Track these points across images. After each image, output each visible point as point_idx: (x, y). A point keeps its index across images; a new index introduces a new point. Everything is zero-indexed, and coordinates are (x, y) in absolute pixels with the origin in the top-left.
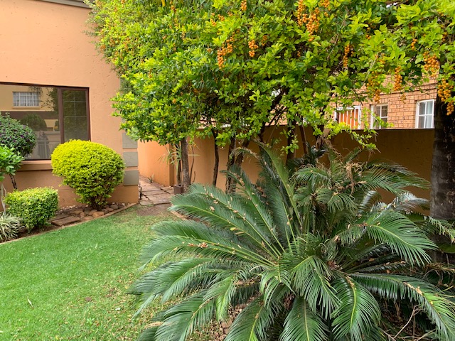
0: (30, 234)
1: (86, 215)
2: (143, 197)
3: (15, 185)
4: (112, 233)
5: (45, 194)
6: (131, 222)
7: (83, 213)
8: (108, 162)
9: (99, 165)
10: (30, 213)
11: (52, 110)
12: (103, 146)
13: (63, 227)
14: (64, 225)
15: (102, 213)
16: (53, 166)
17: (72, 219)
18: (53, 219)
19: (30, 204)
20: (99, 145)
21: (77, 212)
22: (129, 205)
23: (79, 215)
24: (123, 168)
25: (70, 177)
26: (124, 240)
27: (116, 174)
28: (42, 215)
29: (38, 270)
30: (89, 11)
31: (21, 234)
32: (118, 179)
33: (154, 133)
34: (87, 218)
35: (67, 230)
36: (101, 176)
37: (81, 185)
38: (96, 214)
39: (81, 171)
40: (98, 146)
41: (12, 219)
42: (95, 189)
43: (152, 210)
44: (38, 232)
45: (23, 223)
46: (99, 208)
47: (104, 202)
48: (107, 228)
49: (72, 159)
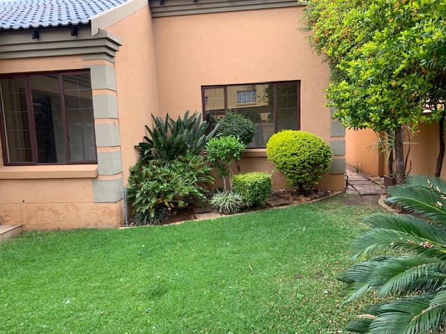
0: (249, 210)
1: (294, 200)
2: (349, 187)
3: (239, 168)
4: (319, 218)
5: (261, 178)
6: (337, 210)
7: (292, 197)
8: (316, 150)
9: (308, 154)
10: (250, 192)
11: (266, 104)
12: (312, 135)
13: (275, 208)
14: (276, 206)
15: (309, 199)
16: (268, 153)
17: (282, 201)
18: (267, 200)
19: (250, 185)
20: (308, 133)
21: (287, 196)
22: (335, 193)
23: (288, 199)
24: (330, 156)
25: (281, 163)
26: (331, 227)
27: (323, 162)
28: (258, 195)
29: (256, 241)
30: (303, 8)
31: (243, 209)
32: (325, 166)
34: (295, 202)
35: (279, 210)
36: (309, 163)
37: (291, 171)
38: (303, 199)
39: (291, 158)
40: (307, 135)
41: (237, 196)
42: (303, 176)
43: (359, 200)
44: (255, 210)
45: (244, 201)
46: (306, 194)
47: (311, 188)
48: (313, 213)
49: (284, 148)
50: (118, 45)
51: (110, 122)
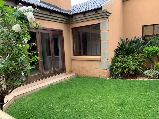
41: (157, 72)
51: (106, 41)
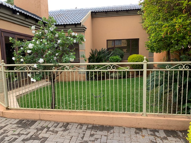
11: (126, 46)
20: (141, 55)
31: (120, 78)
33: (154, 50)
49: (134, 60)
50: (86, 28)
